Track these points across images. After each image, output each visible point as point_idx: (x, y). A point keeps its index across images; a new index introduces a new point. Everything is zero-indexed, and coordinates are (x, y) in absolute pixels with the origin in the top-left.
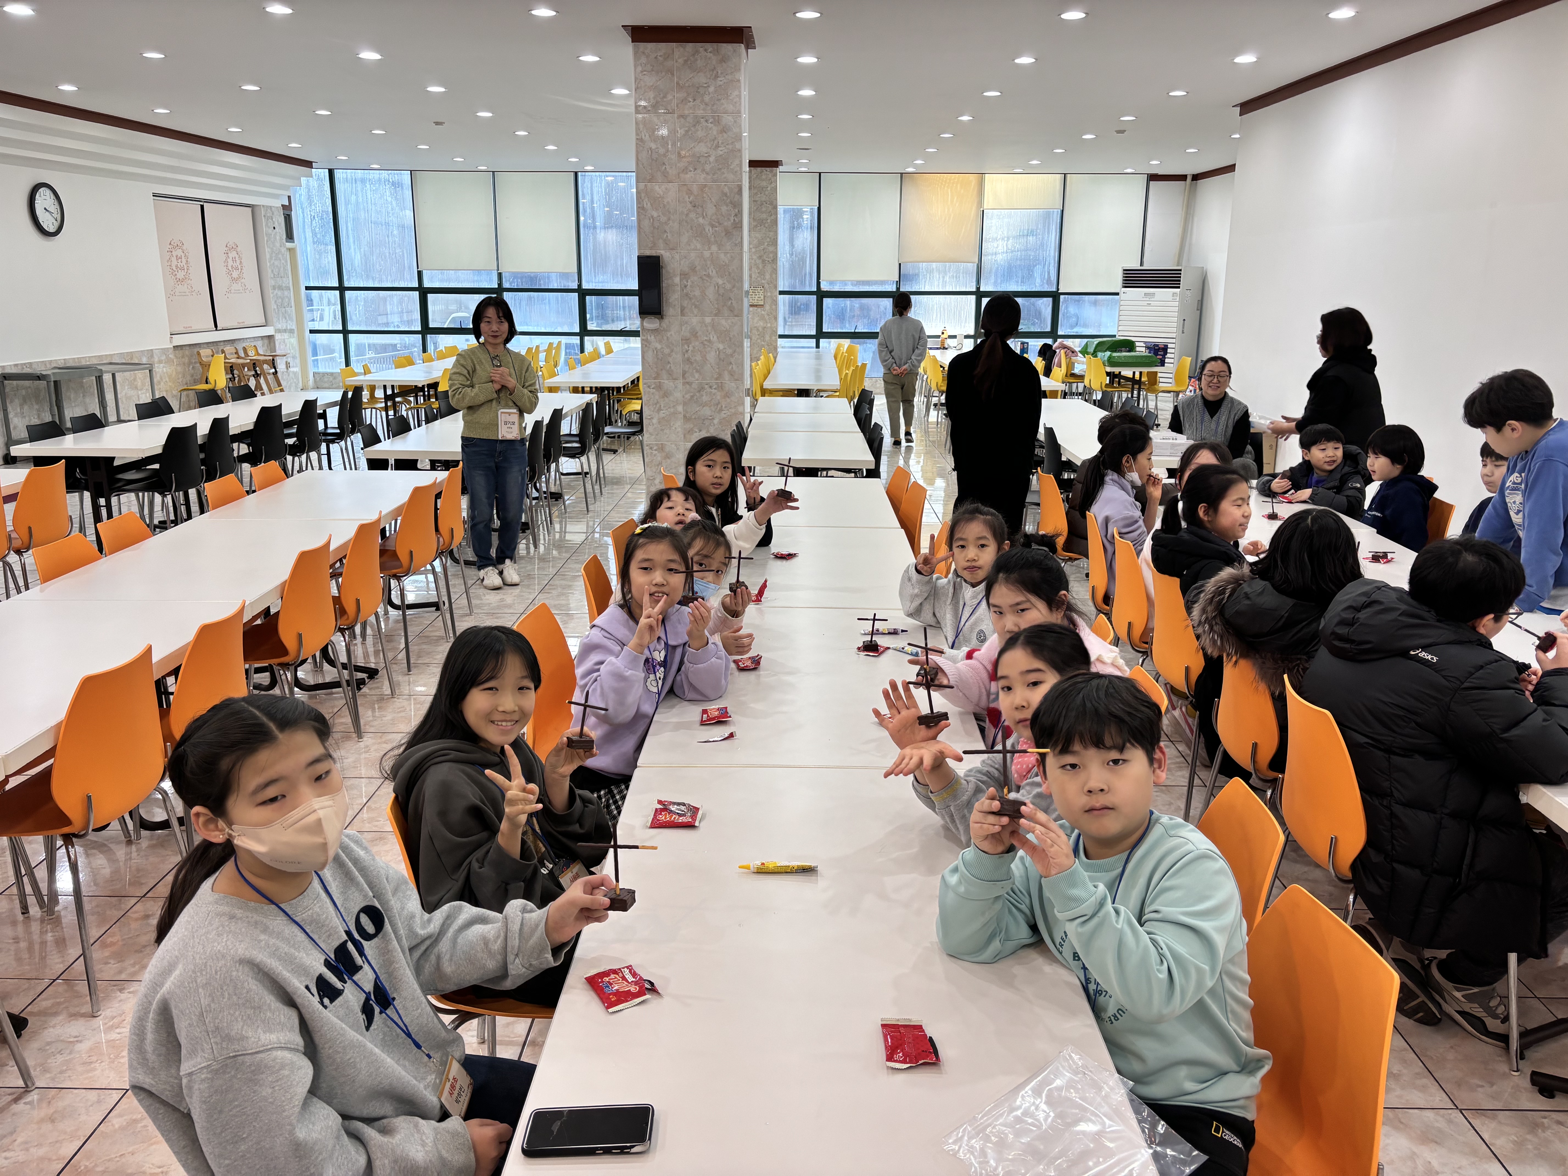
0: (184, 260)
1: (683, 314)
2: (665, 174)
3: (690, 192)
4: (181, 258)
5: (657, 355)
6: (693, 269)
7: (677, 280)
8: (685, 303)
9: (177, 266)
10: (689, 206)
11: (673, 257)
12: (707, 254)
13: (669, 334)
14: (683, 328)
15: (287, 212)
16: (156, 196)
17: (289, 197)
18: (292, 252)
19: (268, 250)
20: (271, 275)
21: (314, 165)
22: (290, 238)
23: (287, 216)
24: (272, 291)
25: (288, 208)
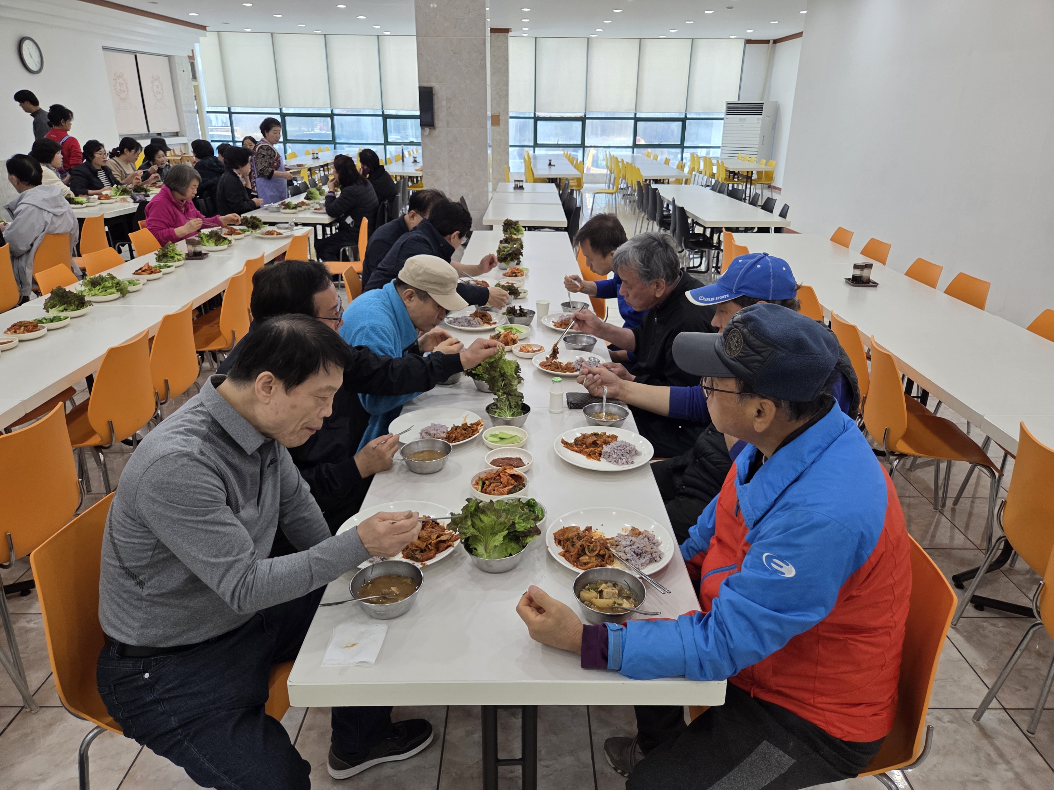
0: (124, 85)
1: (448, 126)
2: (435, 31)
3: (451, 43)
4: (122, 84)
6: (454, 96)
7: (444, 103)
8: (449, 119)
10: (451, 53)
11: (441, 88)
12: (463, 86)
13: (439, 139)
14: (449, 136)
15: (192, 61)
16: (104, 48)
17: (193, 50)
18: (196, 88)
19: (180, 86)
20: (183, 103)
21: (207, 28)
22: (194, 78)
23: (192, 63)
24: (185, 114)
25: (192, 58)
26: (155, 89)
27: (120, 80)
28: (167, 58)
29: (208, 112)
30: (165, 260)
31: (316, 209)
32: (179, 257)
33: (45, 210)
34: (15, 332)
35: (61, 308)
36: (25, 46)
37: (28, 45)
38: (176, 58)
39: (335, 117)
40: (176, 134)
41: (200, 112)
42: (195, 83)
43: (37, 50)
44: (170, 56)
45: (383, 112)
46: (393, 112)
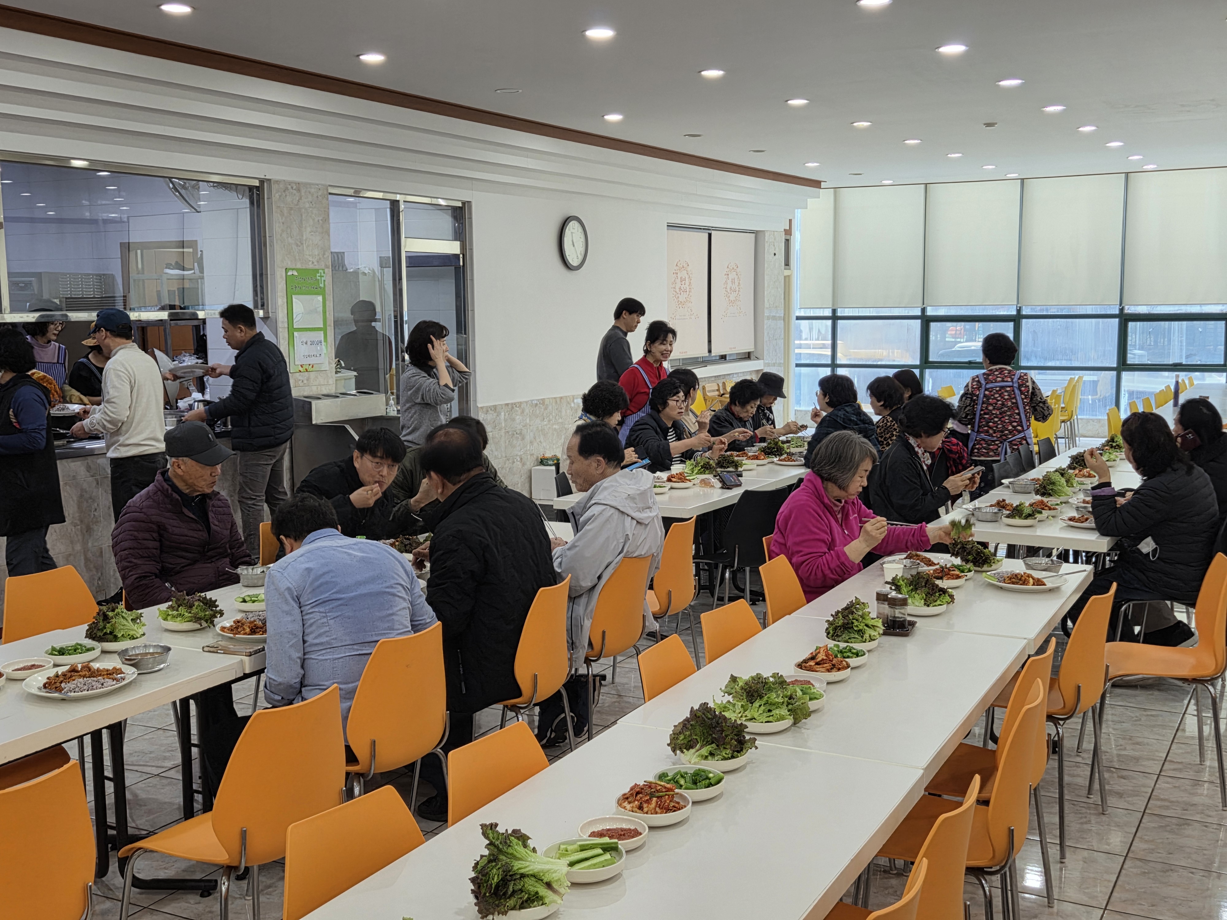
0: (687, 283)
4: (685, 280)
15: (788, 237)
16: (670, 226)
17: (790, 221)
18: (787, 280)
19: (767, 278)
20: (767, 305)
21: (823, 185)
22: (787, 264)
23: (787, 241)
24: (766, 321)
25: (788, 232)
26: (730, 284)
27: (683, 274)
28: (753, 235)
29: (798, 318)
30: (845, 636)
31: (1071, 519)
32: (873, 633)
33: (628, 515)
34: (641, 808)
35: (705, 751)
36: (569, 230)
37: (573, 228)
38: (767, 234)
39: (1024, 321)
40: (748, 356)
41: (786, 319)
42: (787, 273)
43: (583, 236)
44: (757, 231)
45: (1122, 310)
46: (1142, 310)
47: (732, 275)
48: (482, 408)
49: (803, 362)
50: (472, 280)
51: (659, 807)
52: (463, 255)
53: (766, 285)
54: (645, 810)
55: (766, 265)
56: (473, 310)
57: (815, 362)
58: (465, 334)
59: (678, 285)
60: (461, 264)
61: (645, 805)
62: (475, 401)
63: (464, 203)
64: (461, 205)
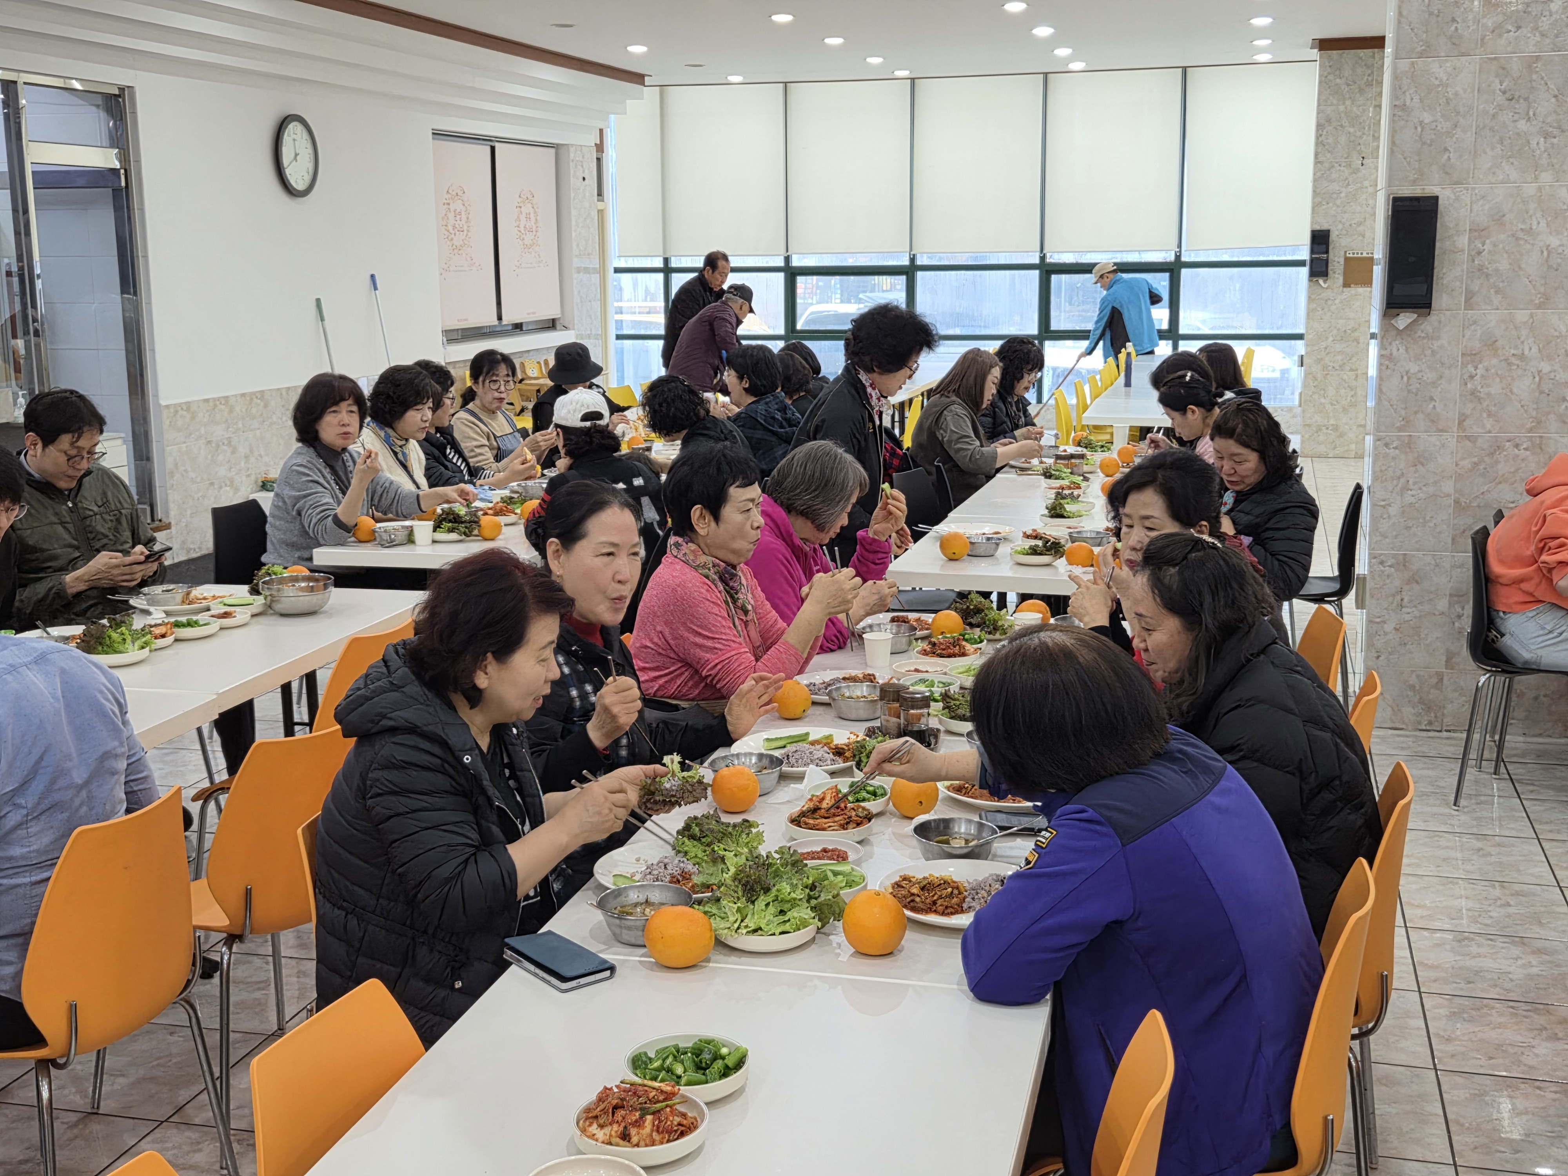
0: (464, 216)
1: (1469, 305)
2: (1455, 41)
3: (1504, 71)
4: (460, 214)
5: (1408, 384)
6: (1499, 219)
7: (1463, 241)
8: (1475, 286)
9: (454, 227)
10: (1500, 99)
11: (1457, 199)
12: (1530, 189)
13: (1436, 344)
14: (1468, 333)
15: (599, 155)
16: (438, 134)
17: (601, 131)
18: (601, 216)
19: (574, 212)
20: (575, 251)
21: (647, 80)
22: (600, 194)
23: (599, 160)
24: (575, 276)
25: (600, 148)
26: (523, 221)
27: (458, 205)
28: (553, 151)
29: (617, 270)
34: (625, 1136)
36: (289, 135)
37: (294, 134)
38: (572, 150)
39: (920, 275)
40: (551, 325)
41: (602, 271)
42: (600, 206)
43: (309, 145)
44: (558, 145)
45: (1043, 258)
46: (1068, 258)
47: (525, 209)
48: (167, 407)
49: (626, 332)
50: (142, 210)
51: (658, 1131)
52: (126, 170)
53: (574, 223)
54: (635, 1139)
55: (572, 195)
56: (146, 257)
57: (642, 332)
58: (135, 294)
59: (452, 221)
60: (123, 184)
61: (633, 1131)
62: (156, 396)
63: (122, 89)
64: (117, 92)
